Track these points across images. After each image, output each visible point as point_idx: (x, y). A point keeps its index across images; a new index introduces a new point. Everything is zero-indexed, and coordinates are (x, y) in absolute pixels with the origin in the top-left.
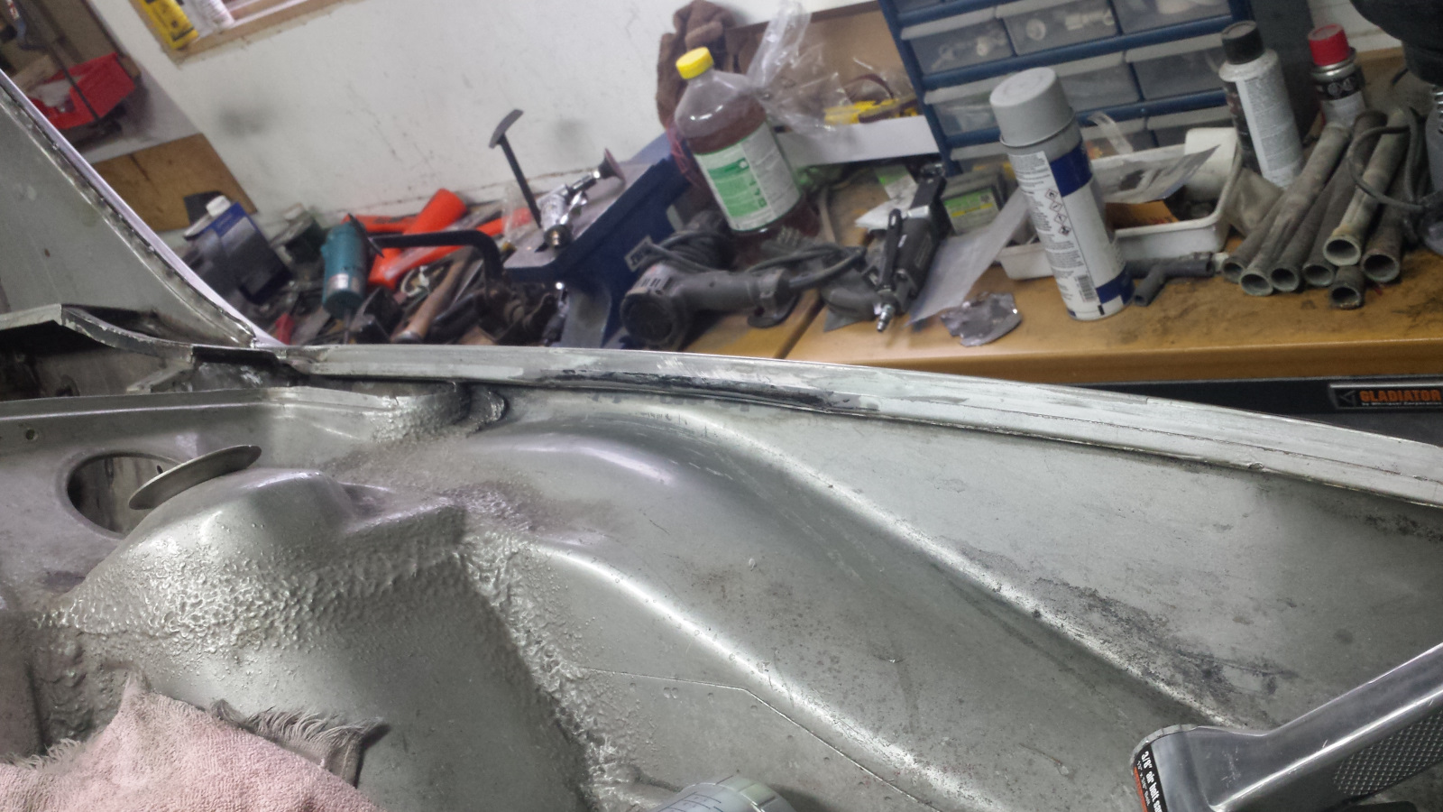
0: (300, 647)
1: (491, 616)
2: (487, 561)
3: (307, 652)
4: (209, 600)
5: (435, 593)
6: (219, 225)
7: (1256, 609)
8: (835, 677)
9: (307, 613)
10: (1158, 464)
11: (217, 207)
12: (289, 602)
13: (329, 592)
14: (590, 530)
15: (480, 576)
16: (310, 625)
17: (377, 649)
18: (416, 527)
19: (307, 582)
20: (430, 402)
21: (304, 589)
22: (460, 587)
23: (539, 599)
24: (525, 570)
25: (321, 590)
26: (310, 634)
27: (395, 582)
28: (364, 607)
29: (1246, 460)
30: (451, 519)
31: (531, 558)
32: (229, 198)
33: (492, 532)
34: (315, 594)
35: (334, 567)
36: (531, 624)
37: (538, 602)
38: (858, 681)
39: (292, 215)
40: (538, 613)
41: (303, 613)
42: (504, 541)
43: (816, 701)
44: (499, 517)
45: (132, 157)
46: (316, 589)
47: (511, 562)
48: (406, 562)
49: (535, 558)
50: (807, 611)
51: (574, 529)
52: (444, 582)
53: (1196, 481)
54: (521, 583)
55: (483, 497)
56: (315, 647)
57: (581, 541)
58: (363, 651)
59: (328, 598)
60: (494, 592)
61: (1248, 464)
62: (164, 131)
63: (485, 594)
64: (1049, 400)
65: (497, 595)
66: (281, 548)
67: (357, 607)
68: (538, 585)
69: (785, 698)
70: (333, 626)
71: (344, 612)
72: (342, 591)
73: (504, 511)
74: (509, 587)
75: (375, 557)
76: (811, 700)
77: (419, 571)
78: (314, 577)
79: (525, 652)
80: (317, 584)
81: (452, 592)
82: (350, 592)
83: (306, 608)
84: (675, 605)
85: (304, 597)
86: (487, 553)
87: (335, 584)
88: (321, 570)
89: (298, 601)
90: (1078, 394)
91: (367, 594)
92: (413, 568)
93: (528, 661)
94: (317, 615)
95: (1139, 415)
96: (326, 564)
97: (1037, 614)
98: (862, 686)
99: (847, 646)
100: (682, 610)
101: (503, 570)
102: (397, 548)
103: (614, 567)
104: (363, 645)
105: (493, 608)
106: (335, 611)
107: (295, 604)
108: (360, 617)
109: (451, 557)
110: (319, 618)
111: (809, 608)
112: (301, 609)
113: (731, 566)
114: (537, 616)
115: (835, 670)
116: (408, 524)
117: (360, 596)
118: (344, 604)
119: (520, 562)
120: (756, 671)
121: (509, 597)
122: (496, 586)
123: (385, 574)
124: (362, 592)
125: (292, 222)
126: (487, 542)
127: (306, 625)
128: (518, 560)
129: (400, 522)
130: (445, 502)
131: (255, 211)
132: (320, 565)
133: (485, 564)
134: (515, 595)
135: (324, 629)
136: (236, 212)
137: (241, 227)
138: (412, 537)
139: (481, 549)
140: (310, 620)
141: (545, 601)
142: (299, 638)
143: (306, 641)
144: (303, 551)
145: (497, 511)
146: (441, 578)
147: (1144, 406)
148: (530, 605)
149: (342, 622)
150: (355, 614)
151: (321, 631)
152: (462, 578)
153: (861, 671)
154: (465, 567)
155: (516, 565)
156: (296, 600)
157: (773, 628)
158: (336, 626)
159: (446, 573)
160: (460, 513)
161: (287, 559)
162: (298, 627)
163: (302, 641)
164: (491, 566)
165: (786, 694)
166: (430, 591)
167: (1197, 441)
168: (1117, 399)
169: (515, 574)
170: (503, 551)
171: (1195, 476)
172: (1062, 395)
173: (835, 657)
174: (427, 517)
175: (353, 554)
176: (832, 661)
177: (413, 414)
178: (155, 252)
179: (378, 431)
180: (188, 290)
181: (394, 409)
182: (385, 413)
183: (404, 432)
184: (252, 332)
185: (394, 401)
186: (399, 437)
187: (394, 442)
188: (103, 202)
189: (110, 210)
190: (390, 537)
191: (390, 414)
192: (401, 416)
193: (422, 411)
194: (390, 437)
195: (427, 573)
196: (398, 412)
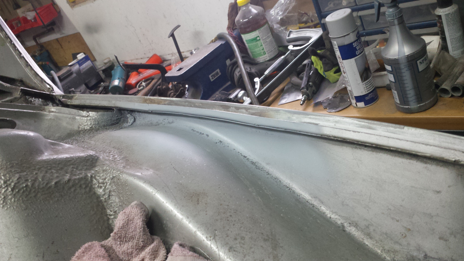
0: (3, 207)
1: (100, 204)
2: (102, 179)
3: (6, 209)
5: (75, 190)
6: (80, 63)
7: (451, 234)
8: (241, 247)
9: (10, 192)
10: (407, 159)
11: (81, 56)
12: (3, 185)
13: (23, 183)
14: (147, 169)
15: (98, 185)
16: (10, 197)
17: (40, 212)
18: (73, 161)
19: (13, 178)
21: (11, 180)
22: (88, 189)
23: (121, 198)
24: (117, 184)
25: (18, 182)
26: (9, 201)
27: (56, 183)
28: (38, 192)
29: (453, 157)
30: (91, 160)
31: (120, 179)
32: (85, 54)
33: (107, 167)
34: (15, 184)
35: (28, 173)
36: (117, 209)
37: (121, 199)
38: (252, 250)
39: (106, 61)
40: (121, 204)
41: (8, 192)
42: (111, 171)
43: (231, 257)
44: (112, 161)
45: (57, 40)
46: (17, 182)
47: (112, 181)
48: (64, 175)
49: (122, 180)
50: (234, 214)
51: (141, 169)
52: (81, 186)
53: (426, 168)
54: (115, 190)
55: (109, 153)
56: (10, 207)
57: (142, 173)
58: (33, 212)
59: (21, 186)
60: (103, 193)
61: (454, 160)
62: (68, 31)
63: (99, 193)
64: (357, 126)
65: (104, 195)
66: (4, 162)
67: (34, 192)
68: (122, 192)
69: (216, 254)
70: (21, 199)
71: (28, 194)
72: (29, 184)
73: (115, 159)
74: (110, 192)
75: (50, 171)
76: (228, 257)
77: (69, 180)
78: (17, 176)
79: (113, 221)
80: (18, 179)
81: (83, 191)
82: (33, 185)
83: (10, 189)
84: (175, 205)
85: (10, 184)
86: (103, 176)
87: (27, 180)
88: (22, 174)
89: (7, 186)
90: (371, 123)
91: (41, 186)
92: (67, 177)
93: (113, 225)
94: (14, 193)
95: (399, 134)
96: (25, 171)
97: (343, 226)
98: (253, 252)
99: (250, 232)
100: (178, 208)
101: (109, 183)
102: (62, 169)
103: (152, 186)
104: (33, 209)
105: (101, 200)
106: (24, 192)
107: (5, 187)
108: (35, 196)
109: (87, 176)
110: (15, 195)
111: (235, 213)
112: (7, 189)
113: (204, 190)
114: (120, 205)
115: (242, 243)
116: (70, 159)
117: (37, 188)
118: (29, 189)
119: (116, 181)
120: (205, 239)
121: (109, 196)
122: (104, 190)
123: (52, 179)
124: (38, 186)
125: (106, 64)
126: (104, 171)
127: (8, 197)
128: (115, 180)
129: (66, 158)
130: (92, 153)
131: (95, 60)
132: (22, 171)
133: (101, 181)
134: (112, 195)
135: (16, 200)
136: (86, 59)
137: (88, 64)
138: (70, 165)
139: (101, 174)
140: (10, 195)
141: (124, 199)
142: (4, 202)
143: (6, 204)
144: (15, 164)
145: (112, 159)
147: (402, 130)
148: (117, 200)
149: (26, 197)
150: (33, 195)
151: (15, 201)
152: (90, 185)
153: (255, 245)
154: (92, 181)
155: (114, 182)
156: (6, 185)
157: (217, 220)
158: (22, 199)
159: (82, 182)
160: (96, 158)
161: (6, 167)
162: (4, 197)
163: (5, 204)
164: (103, 181)
165: (217, 252)
166: (72, 190)
167: (428, 146)
168: (390, 126)
169: (114, 187)
170: (110, 176)
171: (425, 165)
172: (363, 123)
173: (243, 237)
174: (79, 158)
175: (39, 169)
176: (241, 239)
177: (95, 120)
178: (23, 57)
179: (80, 125)
180: (33, 72)
181: (87, 117)
182: (84, 118)
183: (90, 126)
184: (53, 88)
185: (88, 114)
186: (88, 128)
187: (86, 130)
188: (7, 37)
189: (9, 40)
190: (59, 164)
191: (86, 119)
192: (90, 119)
193: (99, 119)
194: (85, 128)
195: (73, 181)
196: (89, 118)
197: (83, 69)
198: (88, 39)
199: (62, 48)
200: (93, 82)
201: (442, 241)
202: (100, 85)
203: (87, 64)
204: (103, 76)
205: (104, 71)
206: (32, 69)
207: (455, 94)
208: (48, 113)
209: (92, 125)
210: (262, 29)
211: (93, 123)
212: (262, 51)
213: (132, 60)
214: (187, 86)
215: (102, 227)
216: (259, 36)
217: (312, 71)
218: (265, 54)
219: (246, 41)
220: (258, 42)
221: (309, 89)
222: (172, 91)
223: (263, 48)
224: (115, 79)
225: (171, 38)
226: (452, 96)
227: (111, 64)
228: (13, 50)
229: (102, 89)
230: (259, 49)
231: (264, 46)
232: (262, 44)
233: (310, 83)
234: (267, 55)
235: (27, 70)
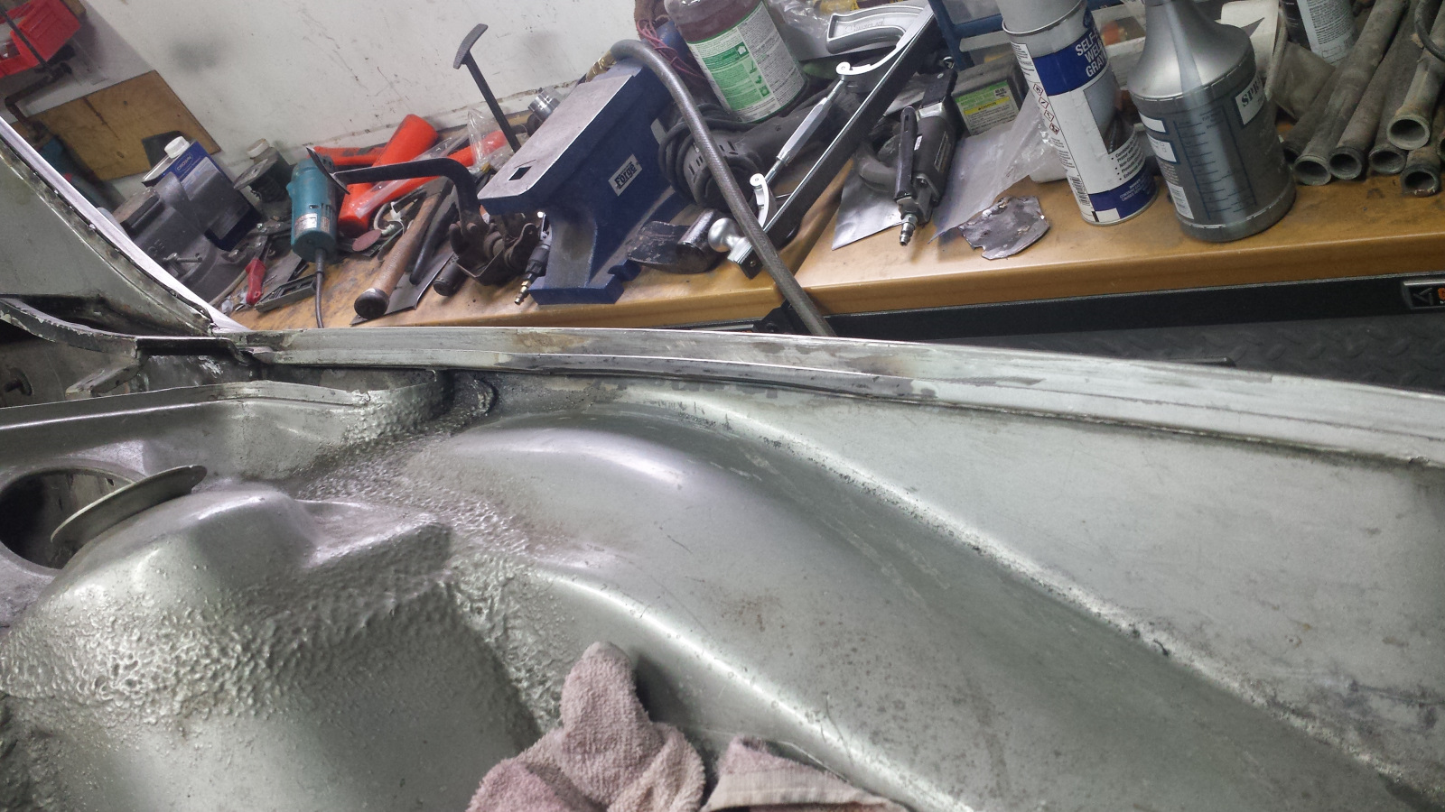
0: (257, 713)
1: (486, 654)
2: (479, 589)
3: (265, 717)
4: (145, 661)
5: (418, 633)
6: (180, 168)
7: (1413, 629)
8: (901, 728)
9: (263, 670)
10: (1287, 456)
11: (176, 147)
12: (241, 658)
13: (290, 641)
14: (597, 549)
15: (471, 607)
16: (268, 685)
17: (351, 707)
18: (393, 553)
19: (262, 633)
20: (407, 395)
21: (259, 641)
23: (541, 632)
24: (523, 598)
25: (279, 641)
26: (269, 696)
27: (369, 623)
28: (333, 656)
29: (1407, 452)
30: (434, 540)
31: (529, 584)
32: (188, 138)
34: (272, 647)
35: (295, 611)
36: (533, 662)
37: (540, 636)
38: (931, 732)
39: (255, 152)
40: (541, 648)
41: (259, 671)
42: (498, 564)
43: (881, 758)
44: (490, 534)
45: (85, 100)
46: (273, 640)
47: (506, 589)
48: (381, 597)
49: (535, 585)
50: (862, 643)
51: (577, 548)
52: (429, 619)
53: (1336, 474)
54: (519, 614)
55: (471, 510)
56: (275, 710)
57: (587, 563)
58: (333, 712)
59: (289, 649)
60: (489, 626)
61: (1409, 458)
62: (117, 71)
63: (477, 628)
64: (1147, 379)
65: (493, 628)
66: (229, 593)
67: (323, 657)
68: (539, 616)
69: (842, 755)
70: (296, 683)
71: (309, 666)
72: (305, 640)
73: (495, 526)
74: (505, 619)
75: (344, 594)
76: (874, 758)
77: (398, 608)
78: (270, 624)
79: (528, 695)
80: (274, 635)
82: (315, 639)
83: (263, 665)
84: (703, 641)
85: (260, 651)
86: (478, 579)
87: (297, 631)
88: (279, 616)
89: (253, 657)
90: (1183, 372)
91: (337, 640)
92: (390, 603)
93: (531, 706)
94: (276, 671)
95: (1262, 396)
96: (285, 608)
97: (1136, 633)
98: (935, 738)
99: (913, 687)
100: (712, 647)
101: (497, 599)
102: (370, 581)
103: (628, 595)
104: (333, 705)
105: (487, 645)
106: (298, 664)
107: (249, 660)
108: (328, 669)
109: (437, 586)
110: (278, 676)
111: (863, 640)
112: (256, 665)
113: (767, 590)
114: (539, 652)
115: (901, 718)
116: (382, 550)
117: (326, 645)
118: (308, 655)
119: (517, 590)
120: (805, 720)
121: (506, 630)
122: (490, 617)
123: (356, 614)
124: (329, 639)
125: (256, 160)
126: (477, 566)
127: (263, 685)
128: (515, 586)
129: (373, 549)
130: (425, 519)
131: (219, 150)
132: (279, 609)
133: (476, 593)
134: (513, 628)
135: (285, 688)
136: (195, 153)
138: (388, 565)
139: (471, 575)
140: (267, 679)
142: (255, 701)
143: (263, 704)
144: (256, 594)
145: (487, 528)
146: (425, 613)
147: (1268, 385)
148: (530, 640)
149: (306, 678)
150: (323, 666)
151: (282, 694)
152: (449, 610)
153: (933, 719)
154: (452, 597)
155: (512, 593)
156: (249, 655)
157: (822, 667)
158: (299, 684)
159: (431, 606)
160: (445, 532)
161: (237, 606)
162: (254, 688)
163: (259, 705)
164: (483, 594)
165: (843, 750)
166: (412, 632)
167: (1342, 429)
168: (1233, 377)
169: (512, 603)
170: (497, 576)
171: (1336, 469)
173: (900, 702)
174: (405, 540)
175: (317, 593)
176: (896, 707)
177: (388, 410)
178: (97, 231)
179: (349, 431)
180: (135, 271)
181: (365, 405)
182: (356, 411)
183: (379, 432)
184: (209, 316)
185: (366, 396)
186: (374, 436)
187: (368, 443)
188: (36, 177)
189: (45, 186)
190: (361, 568)
191: (362, 411)
192: (375, 412)
193: (398, 406)
194: (363, 438)
195: (407, 609)
196: (370, 409)
197: (194, 186)
198: (186, 89)
199: (105, 123)
200: (229, 223)
201: (1391, 647)
202: (253, 231)
203: (202, 171)
204: (255, 199)
205: (255, 185)
206: (131, 263)
207: (1342, 175)
208: (236, 403)
209: (383, 427)
210: (749, 19)
211: (384, 422)
212: (758, 86)
213: (335, 139)
214: (541, 215)
215: (506, 717)
216: (742, 44)
217: (920, 139)
218: (768, 92)
219: (706, 61)
220: (742, 62)
221: (921, 193)
222: (497, 234)
223: (760, 77)
224: (302, 212)
225: (464, 67)
226: (1334, 179)
227: (273, 162)
228: (61, 213)
229: (264, 242)
230: (747, 80)
231: (760, 71)
232: (756, 64)
233: (921, 177)
234: (772, 95)
235: (117, 268)
